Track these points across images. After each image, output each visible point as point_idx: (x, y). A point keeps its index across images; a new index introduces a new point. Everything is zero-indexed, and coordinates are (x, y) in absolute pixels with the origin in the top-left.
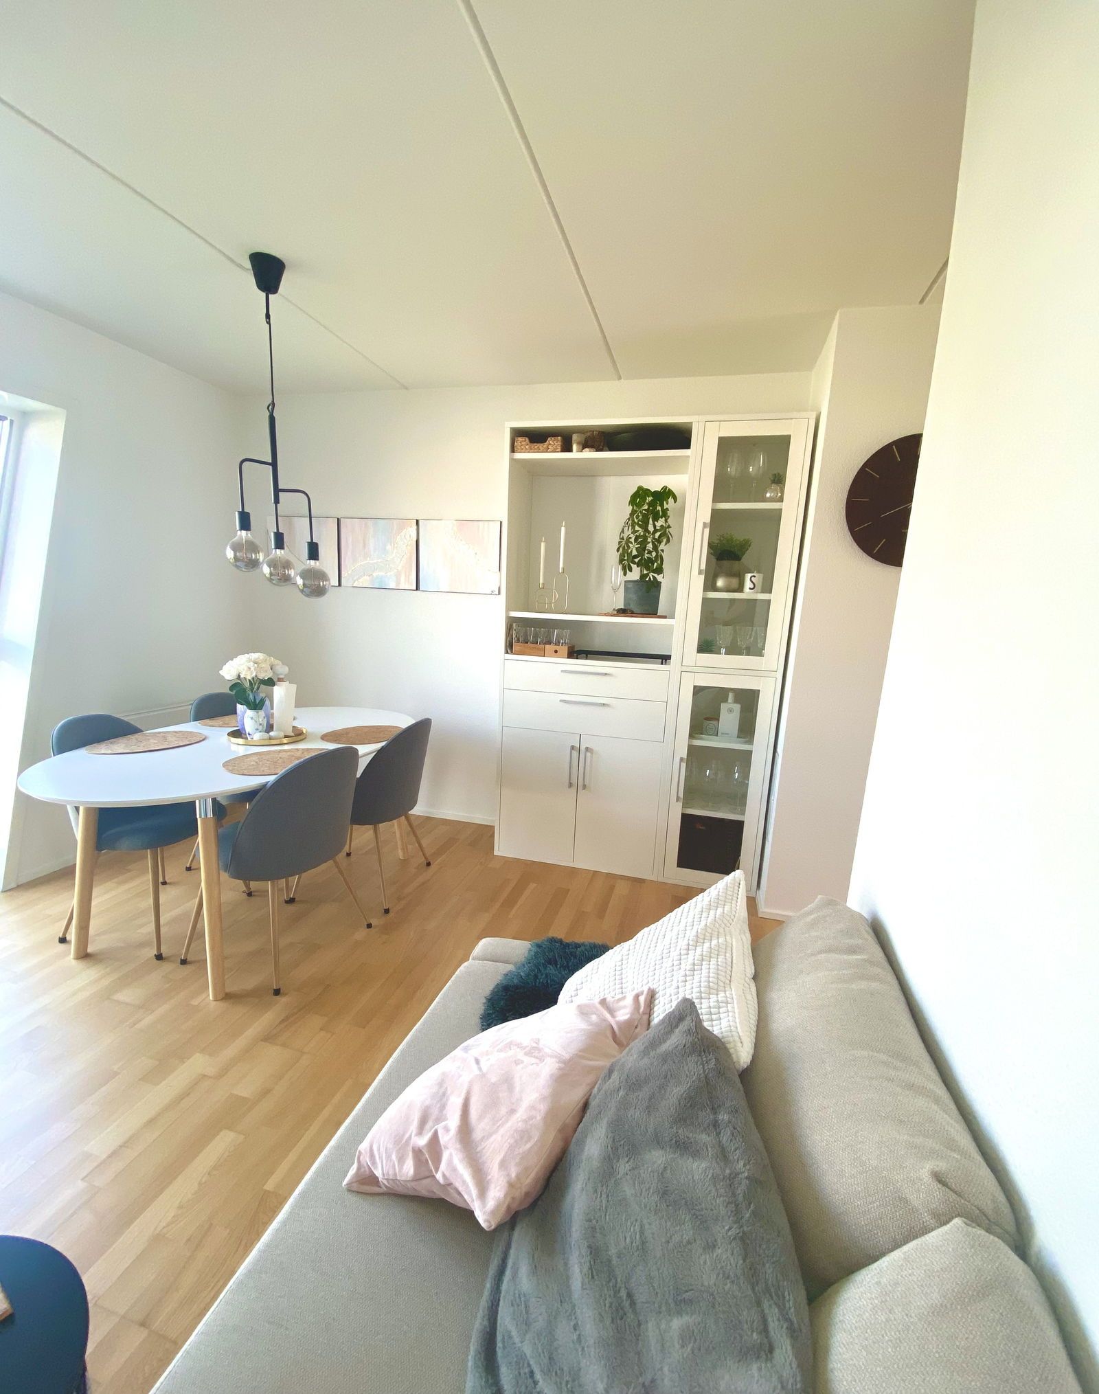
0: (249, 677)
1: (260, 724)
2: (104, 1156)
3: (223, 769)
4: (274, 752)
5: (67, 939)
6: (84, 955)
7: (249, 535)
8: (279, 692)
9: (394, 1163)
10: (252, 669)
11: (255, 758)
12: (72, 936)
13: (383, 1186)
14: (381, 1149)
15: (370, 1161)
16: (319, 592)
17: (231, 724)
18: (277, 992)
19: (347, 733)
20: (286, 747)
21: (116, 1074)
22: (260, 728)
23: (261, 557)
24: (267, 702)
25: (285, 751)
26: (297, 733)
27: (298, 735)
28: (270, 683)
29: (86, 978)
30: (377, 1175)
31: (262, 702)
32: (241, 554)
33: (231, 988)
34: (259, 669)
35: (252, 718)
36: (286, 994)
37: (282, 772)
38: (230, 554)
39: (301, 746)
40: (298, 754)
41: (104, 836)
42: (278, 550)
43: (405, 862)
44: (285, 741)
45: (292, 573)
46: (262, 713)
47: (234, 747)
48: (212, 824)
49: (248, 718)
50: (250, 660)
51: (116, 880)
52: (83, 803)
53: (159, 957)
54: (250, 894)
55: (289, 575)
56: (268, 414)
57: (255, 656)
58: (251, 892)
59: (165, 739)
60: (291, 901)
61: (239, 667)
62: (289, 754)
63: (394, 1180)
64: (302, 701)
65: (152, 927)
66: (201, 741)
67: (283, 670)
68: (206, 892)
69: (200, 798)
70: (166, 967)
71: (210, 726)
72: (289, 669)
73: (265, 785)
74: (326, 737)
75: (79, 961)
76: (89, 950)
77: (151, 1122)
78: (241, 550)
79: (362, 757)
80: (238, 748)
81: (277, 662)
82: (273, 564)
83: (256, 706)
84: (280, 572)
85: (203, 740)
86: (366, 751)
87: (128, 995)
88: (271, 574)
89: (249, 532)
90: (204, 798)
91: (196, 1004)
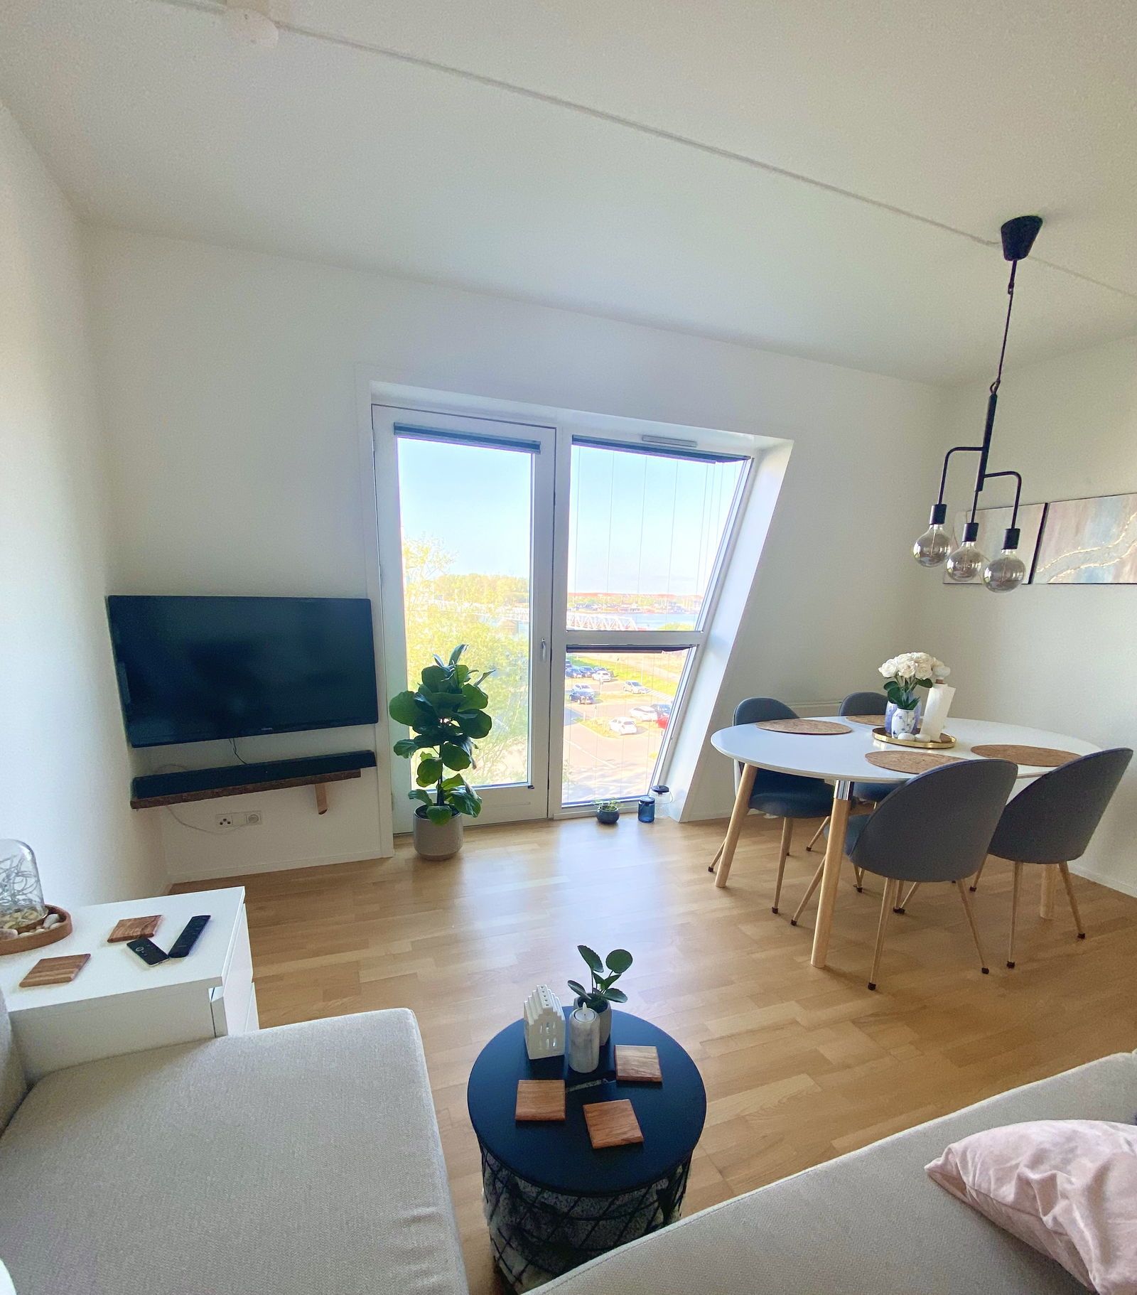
0: (907, 676)
1: (908, 725)
2: (717, 1036)
3: (865, 759)
4: (917, 753)
5: (714, 870)
6: (723, 886)
7: (941, 528)
8: (933, 694)
9: (990, 1179)
10: (912, 668)
11: (897, 756)
12: (718, 868)
13: (969, 1196)
14: (976, 1159)
15: (961, 1163)
16: (1009, 584)
17: (879, 721)
18: (872, 987)
19: (1005, 750)
20: (930, 752)
21: (732, 983)
22: (907, 729)
23: (949, 550)
24: (919, 704)
25: (929, 755)
26: (946, 740)
27: (945, 743)
28: (928, 684)
29: (721, 904)
30: (965, 1181)
31: (915, 702)
32: (928, 549)
33: (830, 964)
34: (918, 669)
35: (901, 717)
36: (881, 993)
37: (923, 773)
38: (917, 549)
39: (947, 753)
40: (943, 760)
41: (755, 797)
42: (967, 542)
43: (1046, 922)
44: (930, 745)
45: (979, 566)
46: (912, 713)
47: (876, 743)
48: (845, 808)
49: (896, 716)
50: (911, 659)
51: (753, 839)
52: (748, 761)
53: (775, 911)
54: (860, 890)
55: (975, 569)
56: (990, 394)
57: (916, 655)
58: (862, 889)
59: (816, 726)
60: (899, 911)
61: (898, 665)
62: (933, 758)
63: (987, 1196)
64: (957, 710)
65: (775, 884)
66: (847, 733)
67: (943, 671)
68: (828, 865)
69: (840, 778)
70: (779, 921)
71: (857, 722)
72: (951, 674)
73: (903, 782)
74: (975, 750)
75: (719, 889)
76: (727, 884)
77: (752, 1032)
78: (928, 546)
79: (1022, 777)
80: (880, 744)
81: (939, 663)
82: (958, 559)
83: (906, 705)
84: (965, 566)
85: (850, 732)
86: (1027, 774)
87: (749, 930)
88: (955, 568)
89: (941, 525)
90: (842, 779)
91: (799, 961)
